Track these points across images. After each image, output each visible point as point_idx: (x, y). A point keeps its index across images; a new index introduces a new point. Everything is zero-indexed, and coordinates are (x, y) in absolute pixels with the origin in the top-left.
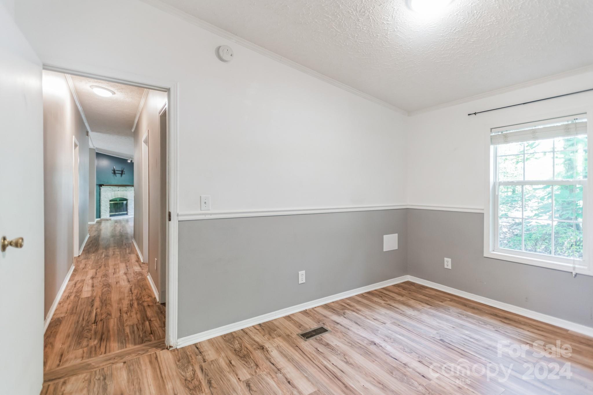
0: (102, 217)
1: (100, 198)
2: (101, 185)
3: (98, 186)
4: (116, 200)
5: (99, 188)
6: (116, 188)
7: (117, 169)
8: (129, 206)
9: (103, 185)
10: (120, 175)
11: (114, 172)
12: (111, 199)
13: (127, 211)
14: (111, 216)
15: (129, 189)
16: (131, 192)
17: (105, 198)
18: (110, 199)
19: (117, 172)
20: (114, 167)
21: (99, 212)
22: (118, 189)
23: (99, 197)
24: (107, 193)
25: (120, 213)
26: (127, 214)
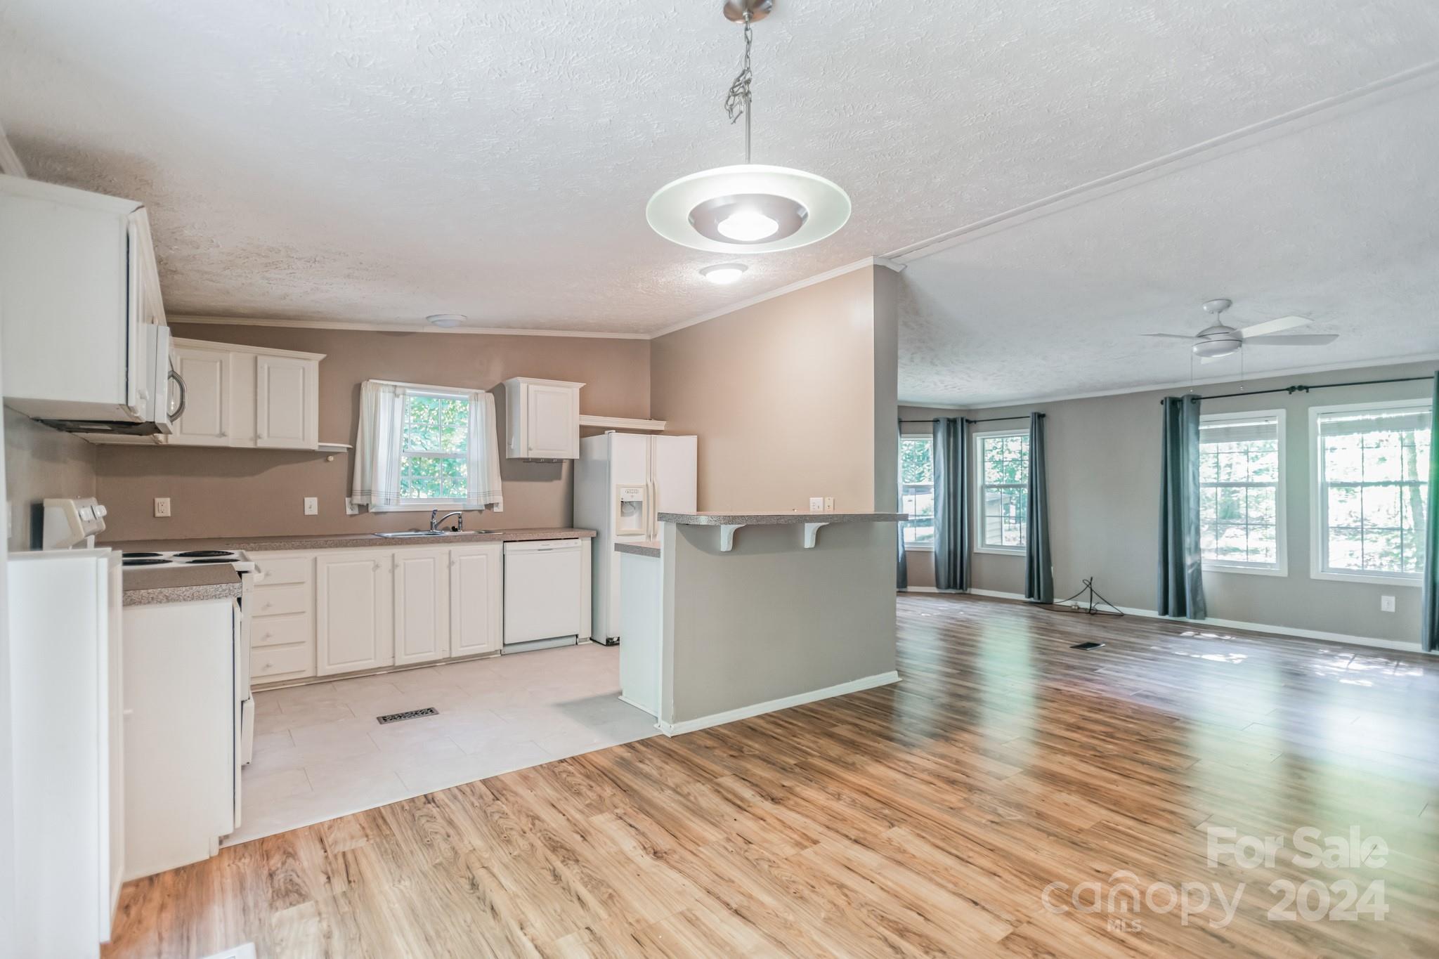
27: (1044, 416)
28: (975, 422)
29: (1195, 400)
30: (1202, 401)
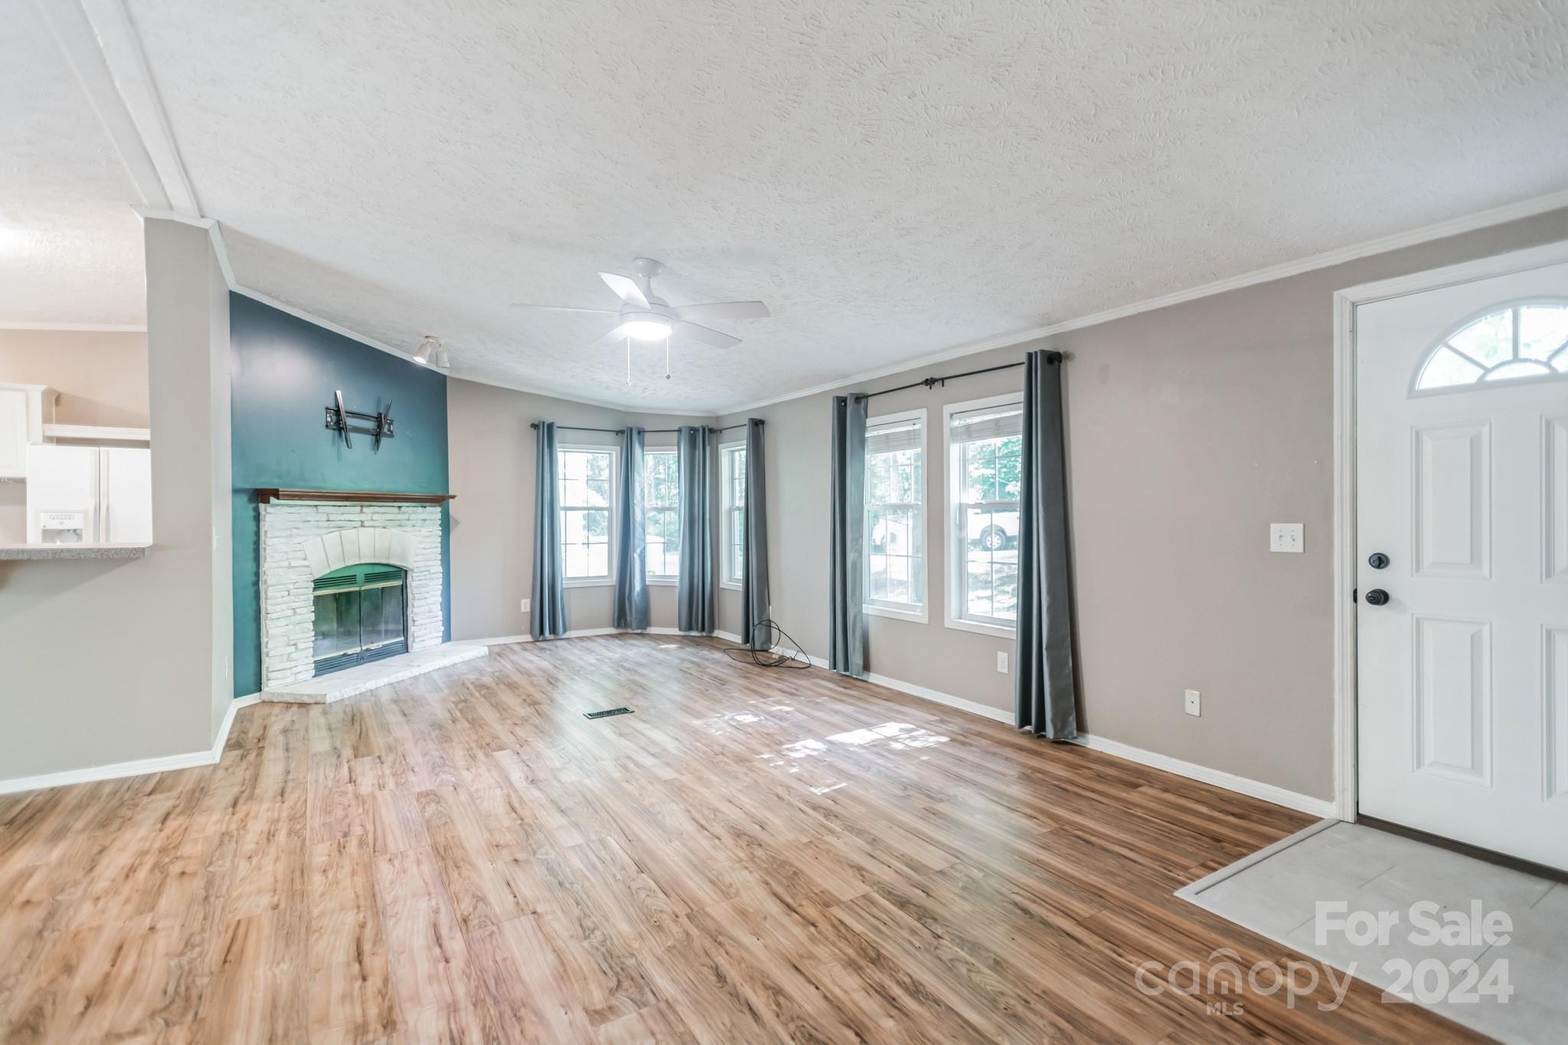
0: (274, 686)
1: (257, 574)
2: (262, 495)
3: (245, 498)
4: (351, 579)
5: (252, 513)
6: (351, 512)
7: (355, 409)
8: (416, 603)
9: (276, 494)
10: (368, 439)
11: (338, 422)
12: (322, 572)
13: (405, 631)
14: (323, 667)
15: (413, 516)
16: (424, 532)
17: (290, 567)
18: (317, 577)
19: (351, 422)
20: (339, 393)
21: (251, 659)
22: (362, 517)
23: (250, 567)
24: (298, 540)
25: (373, 646)
26: (405, 648)
27: (762, 422)
28: (721, 431)
29: (860, 398)
30: (870, 398)
